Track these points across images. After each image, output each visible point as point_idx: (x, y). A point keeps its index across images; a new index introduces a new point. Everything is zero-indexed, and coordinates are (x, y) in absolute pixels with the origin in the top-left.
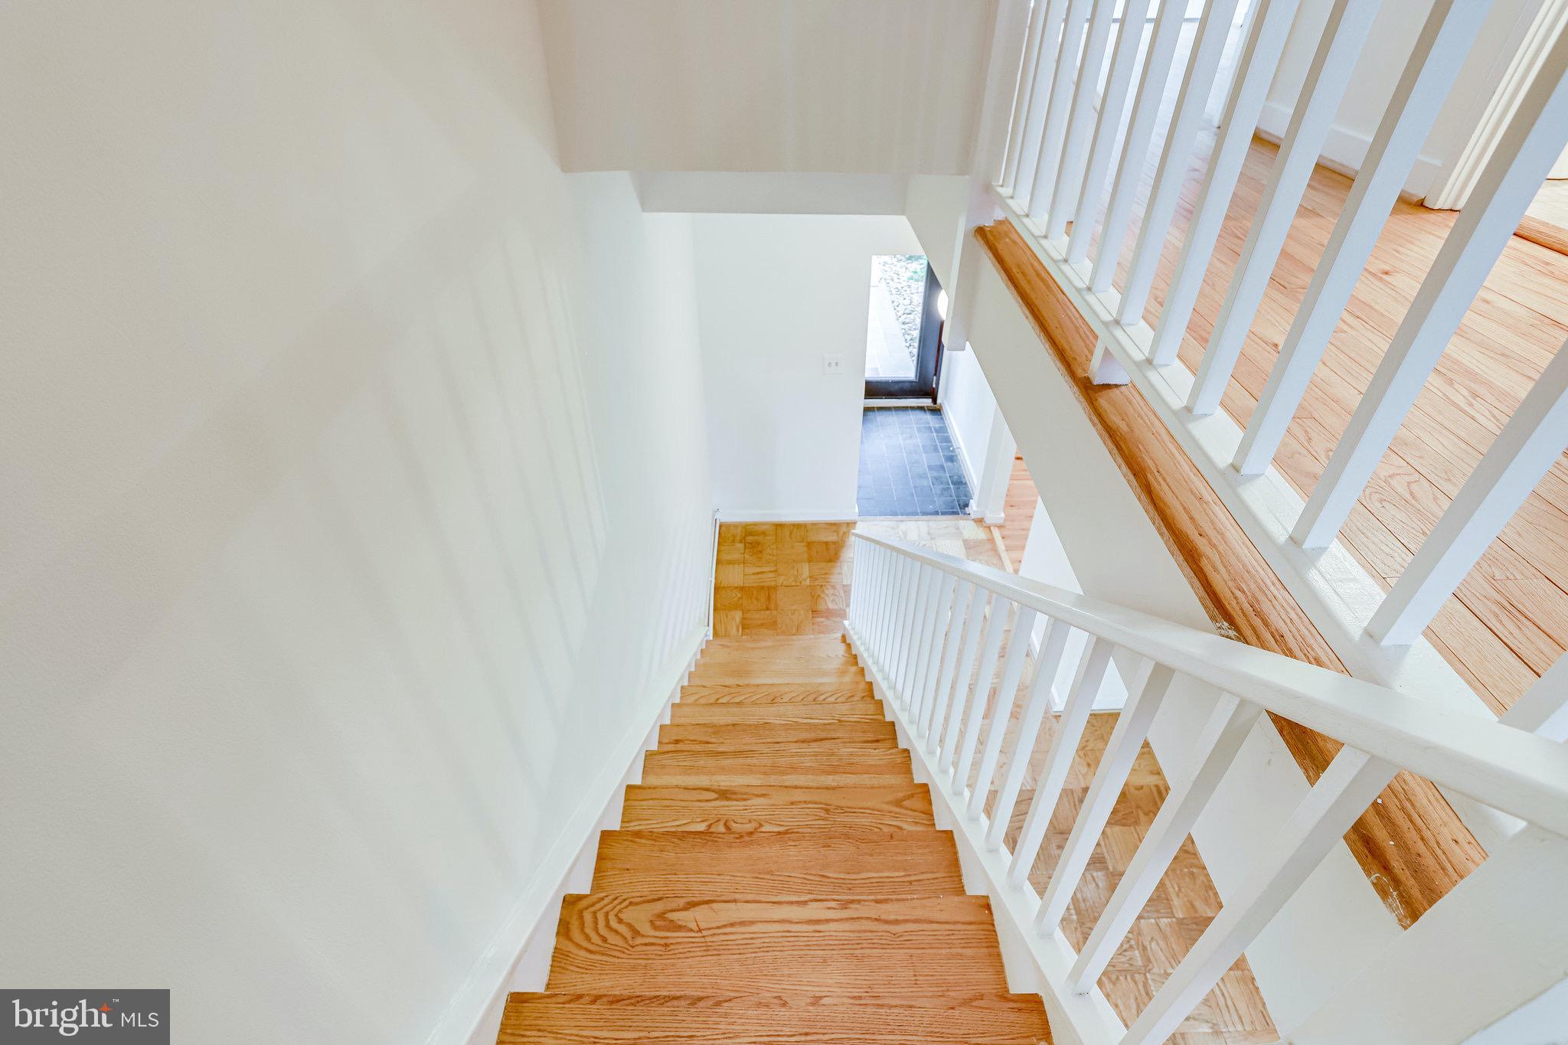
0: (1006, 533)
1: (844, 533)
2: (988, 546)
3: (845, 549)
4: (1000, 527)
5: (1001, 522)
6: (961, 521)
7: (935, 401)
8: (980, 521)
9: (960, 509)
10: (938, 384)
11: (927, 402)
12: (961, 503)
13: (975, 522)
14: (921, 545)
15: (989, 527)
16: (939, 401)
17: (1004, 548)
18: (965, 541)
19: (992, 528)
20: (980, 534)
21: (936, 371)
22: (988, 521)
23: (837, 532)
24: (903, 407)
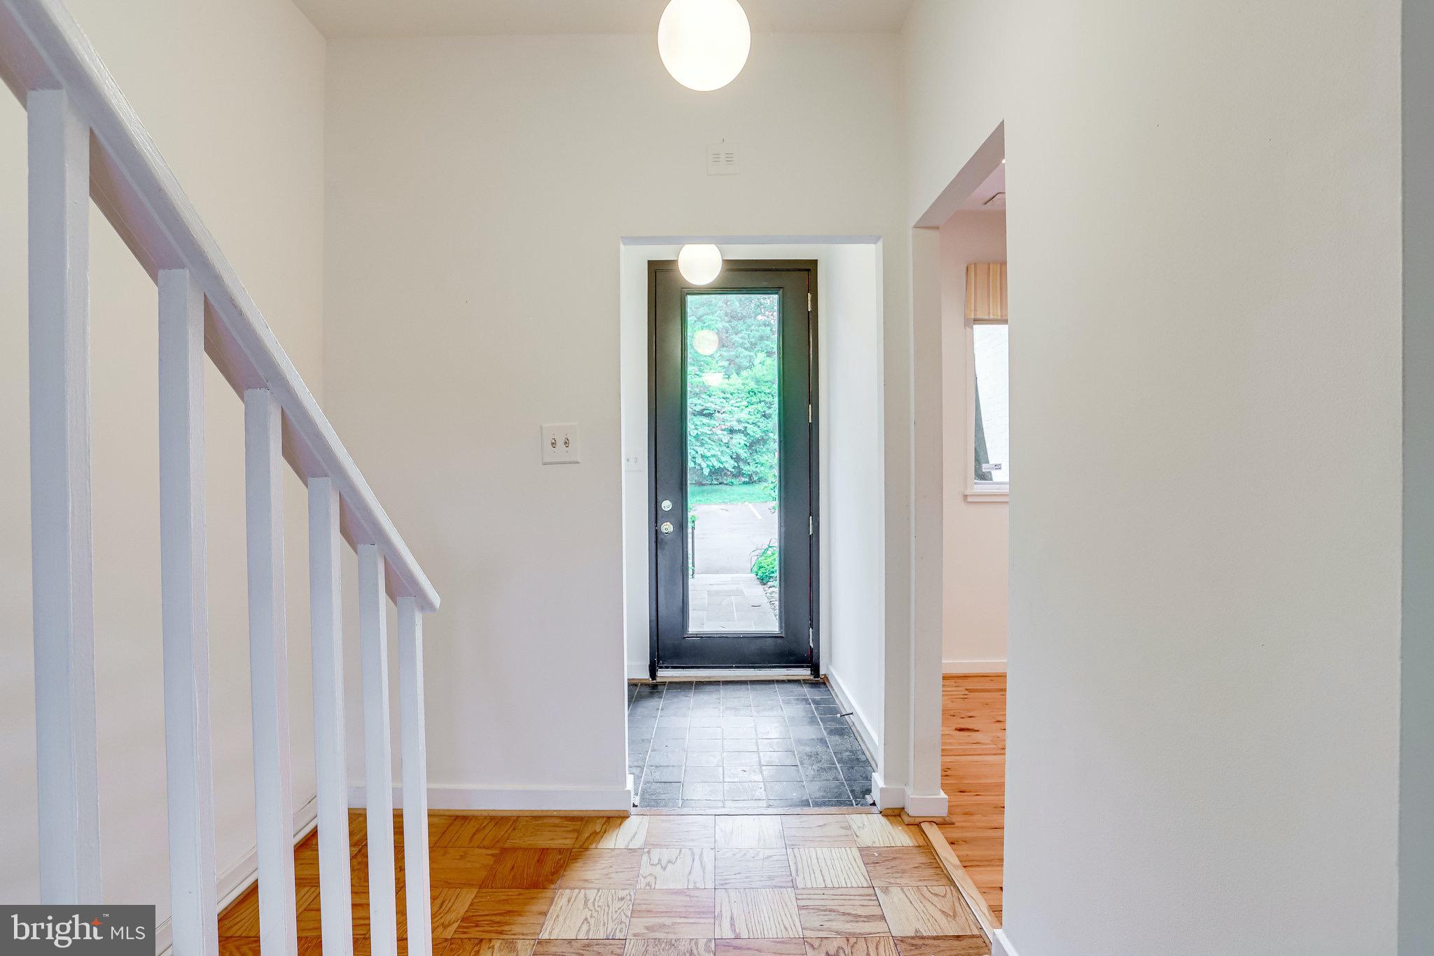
0: (956, 834)
1: (596, 833)
2: (921, 859)
3: (578, 865)
4: (942, 824)
5: (942, 812)
6: (854, 816)
7: (815, 669)
8: (895, 814)
9: (855, 797)
10: (817, 640)
11: (804, 673)
12: (857, 788)
13: (886, 816)
14: (761, 856)
15: (918, 825)
16: (822, 671)
17: (956, 861)
18: (865, 851)
19: (924, 826)
20: (901, 838)
21: (811, 620)
22: (913, 810)
23: (579, 832)
24: (766, 681)
